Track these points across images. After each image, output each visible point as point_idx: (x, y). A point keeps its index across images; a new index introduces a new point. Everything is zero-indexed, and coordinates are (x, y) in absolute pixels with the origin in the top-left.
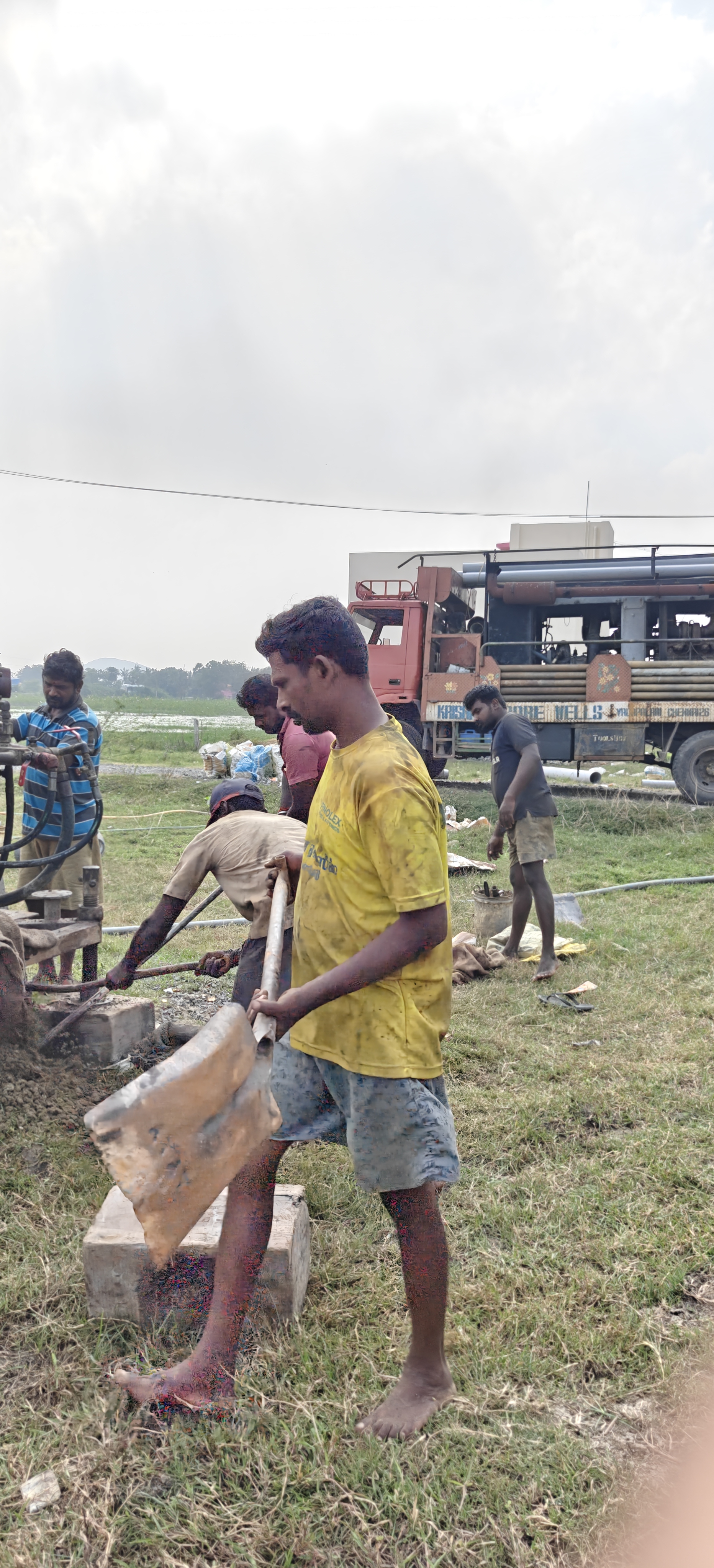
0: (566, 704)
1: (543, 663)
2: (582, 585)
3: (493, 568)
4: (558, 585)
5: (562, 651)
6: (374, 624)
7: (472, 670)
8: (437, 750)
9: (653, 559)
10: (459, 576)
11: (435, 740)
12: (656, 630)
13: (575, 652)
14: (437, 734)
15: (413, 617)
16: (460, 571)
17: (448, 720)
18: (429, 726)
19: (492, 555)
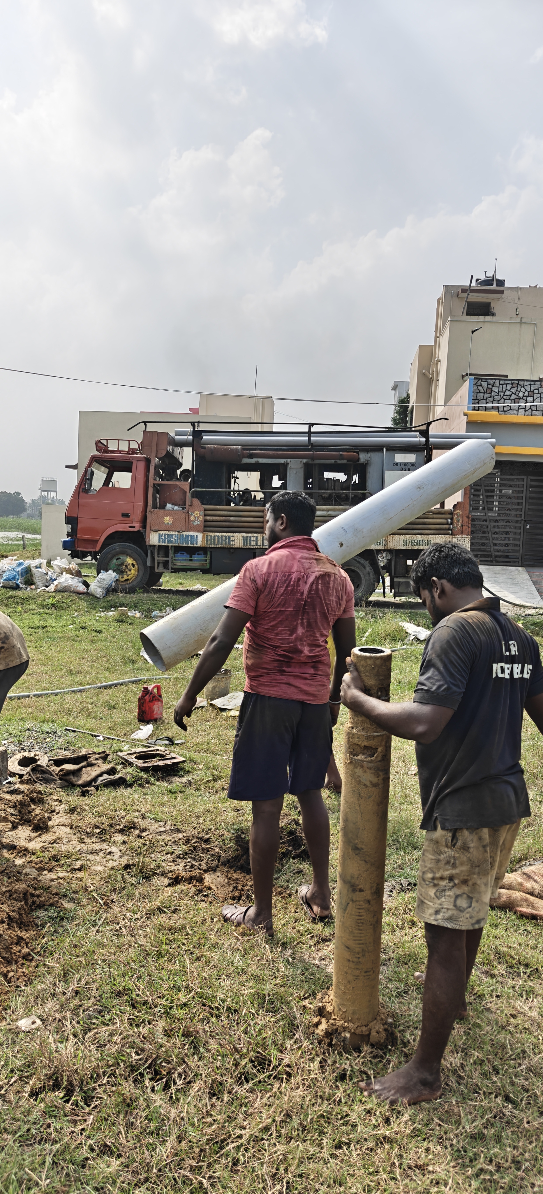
0: (250, 535)
1: (233, 505)
2: (261, 450)
3: (197, 434)
4: (244, 449)
5: (245, 496)
6: (107, 470)
7: (183, 509)
8: (158, 566)
9: (309, 433)
10: (173, 439)
11: (156, 558)
12: (310, 483)
13: (255, 496)
14: (158, 554)
15: (140, 467)
16: (173, 435)
17: (166, 544)
18: (152, 548)
19: (196, 424)
